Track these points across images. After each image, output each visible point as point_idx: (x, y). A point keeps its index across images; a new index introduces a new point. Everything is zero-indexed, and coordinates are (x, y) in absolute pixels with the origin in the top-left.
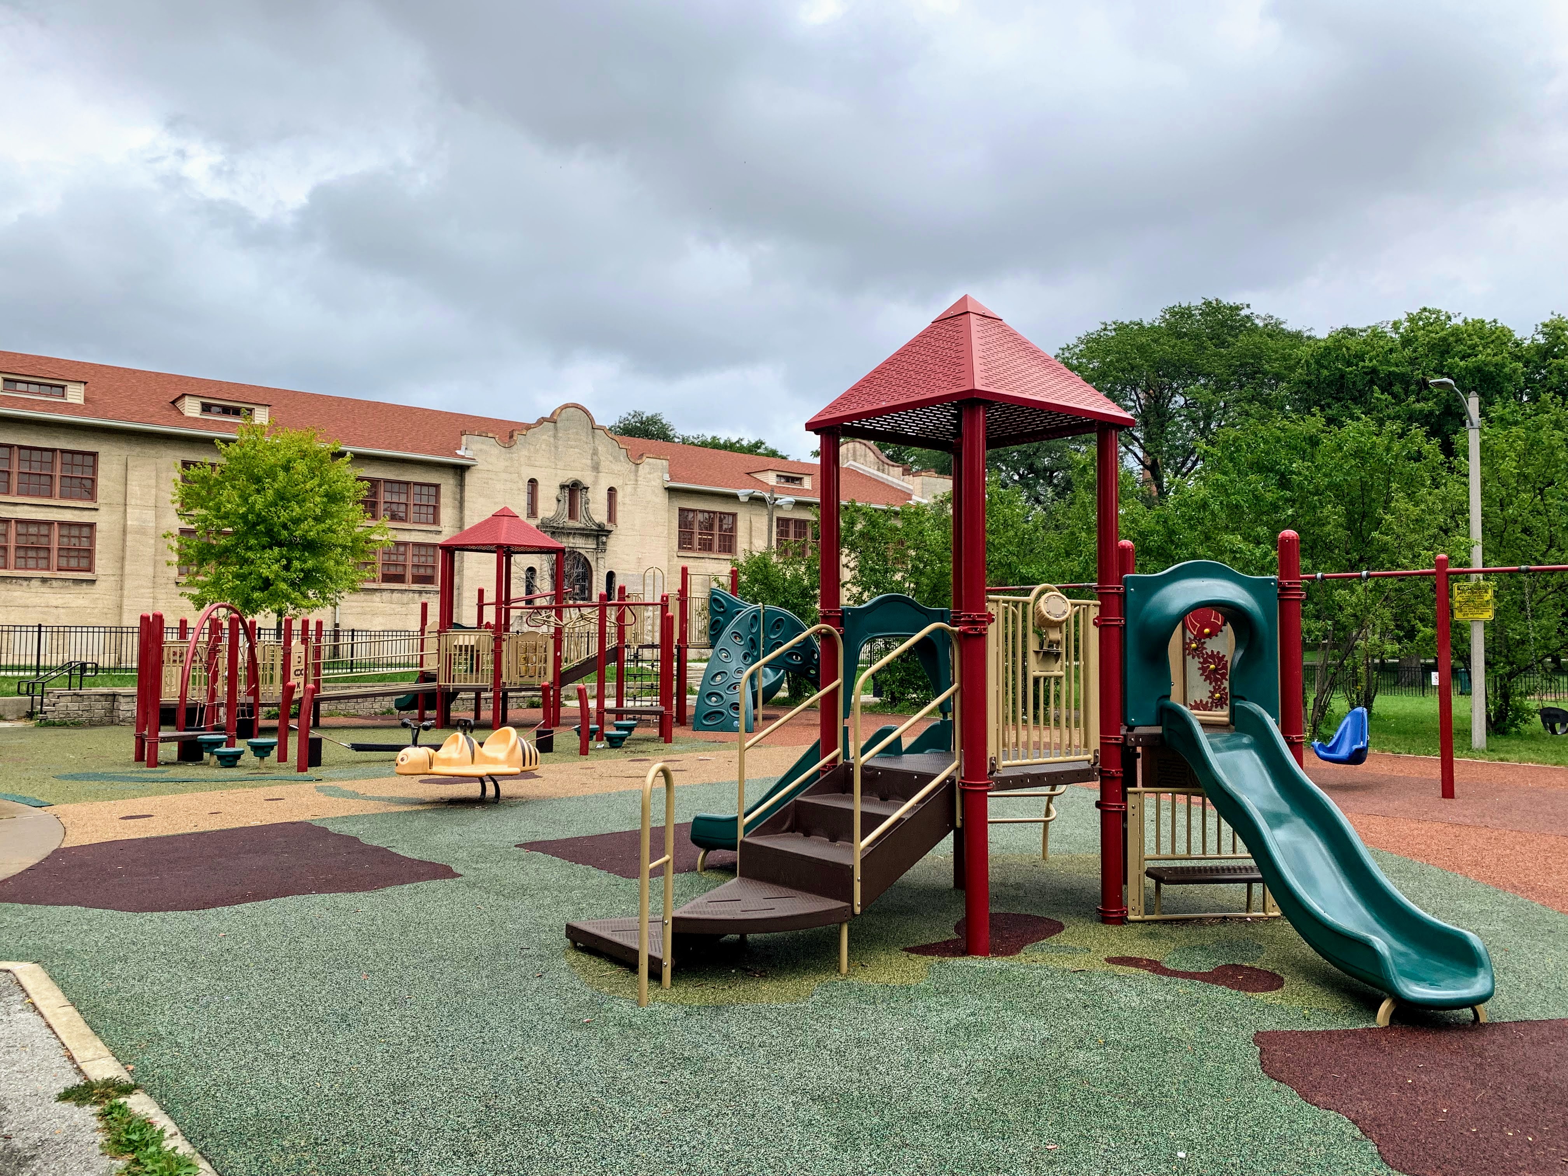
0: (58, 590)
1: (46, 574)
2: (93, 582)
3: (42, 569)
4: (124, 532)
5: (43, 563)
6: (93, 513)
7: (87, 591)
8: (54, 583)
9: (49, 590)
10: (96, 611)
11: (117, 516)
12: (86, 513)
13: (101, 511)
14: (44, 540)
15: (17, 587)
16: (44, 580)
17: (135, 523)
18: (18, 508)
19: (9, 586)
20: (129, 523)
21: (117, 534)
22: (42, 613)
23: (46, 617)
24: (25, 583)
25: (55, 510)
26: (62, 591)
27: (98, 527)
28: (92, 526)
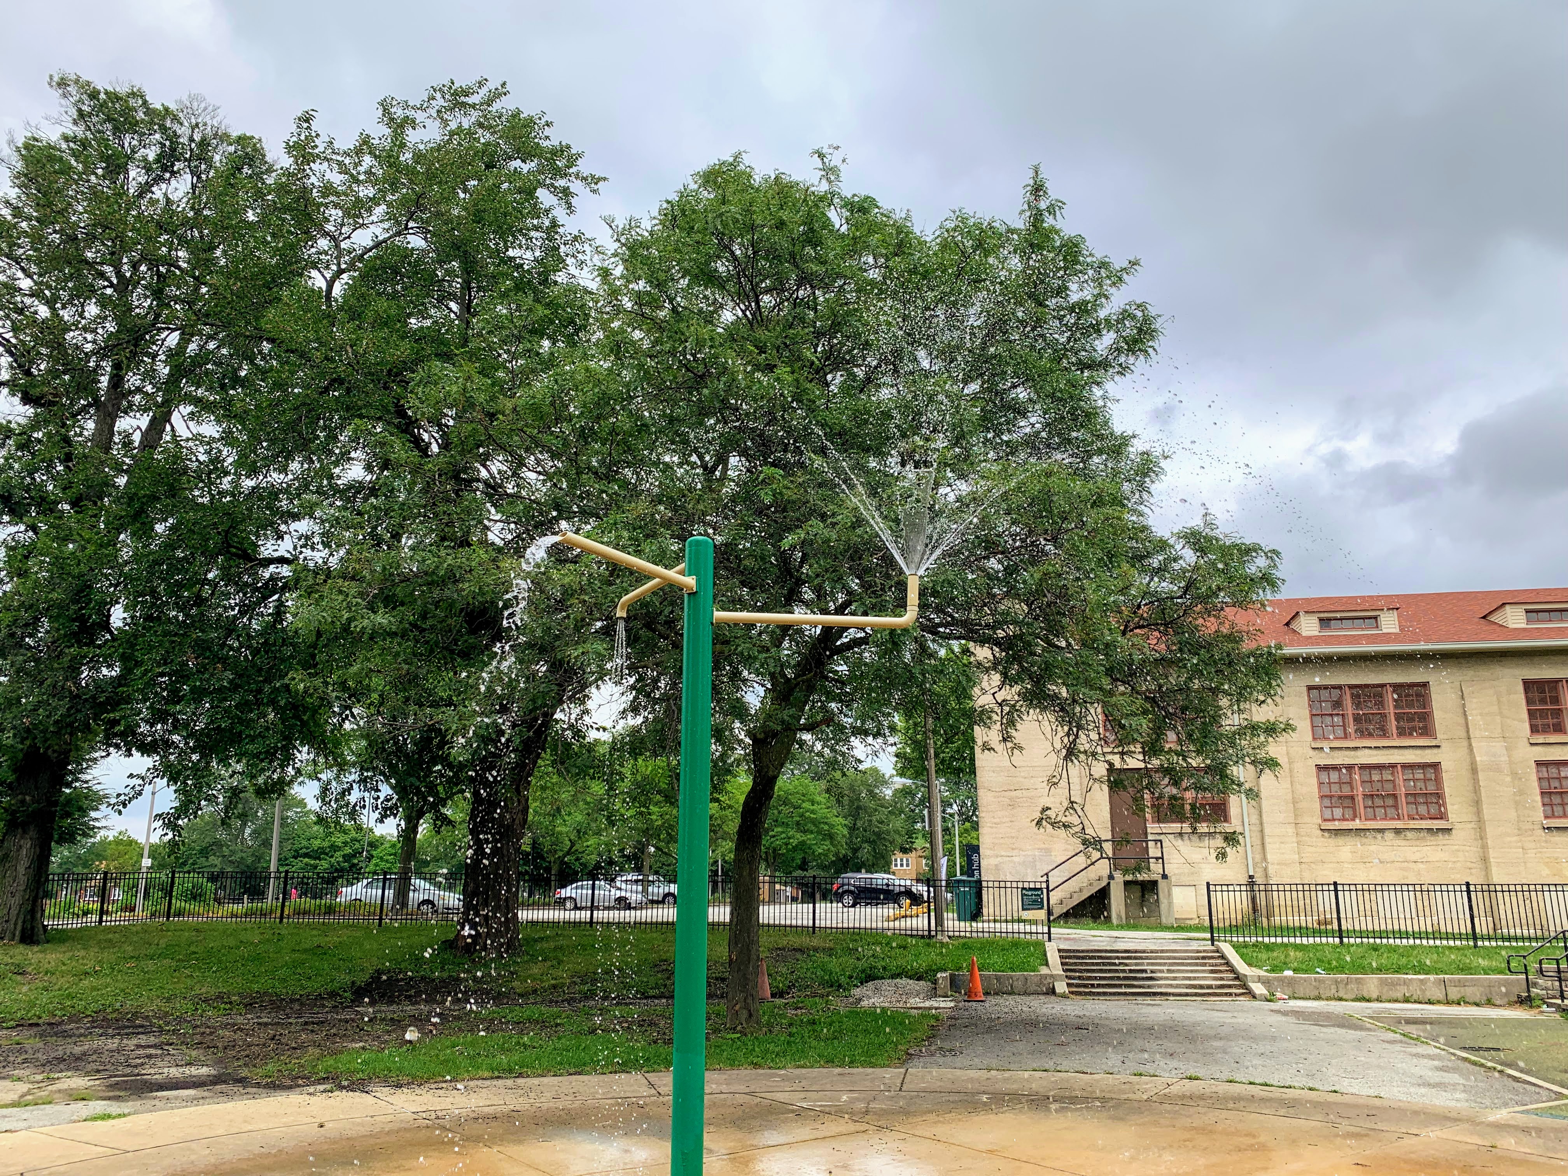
0: (1414, 843)
1: (1399, 824)
2: (1449, 830)
3: (1393, 819)
4: (1474, 770)
5: (1391, 812)
6: (1435, 751)
7: (1445, 842)
8: (1409, 834)
9: (1403, 843)
10: (1459, 864)
11: (1463, 752)
12: (1428, 751)
13: (1443, 749)
14: (1389, 786)
15: (1373, 841)
16: (1398, 831)
17: (1485, 758)
18: (1359, 753)
19: (1364, 840)
20: (1478, 759)
21: (1465, 773)
22: (1402, 869)
23: (1406, 874)
24: (1379, 836)
25: (1396, 751)
26: (1418, 843)
27: (1444, 766)
28: (1436, 766)
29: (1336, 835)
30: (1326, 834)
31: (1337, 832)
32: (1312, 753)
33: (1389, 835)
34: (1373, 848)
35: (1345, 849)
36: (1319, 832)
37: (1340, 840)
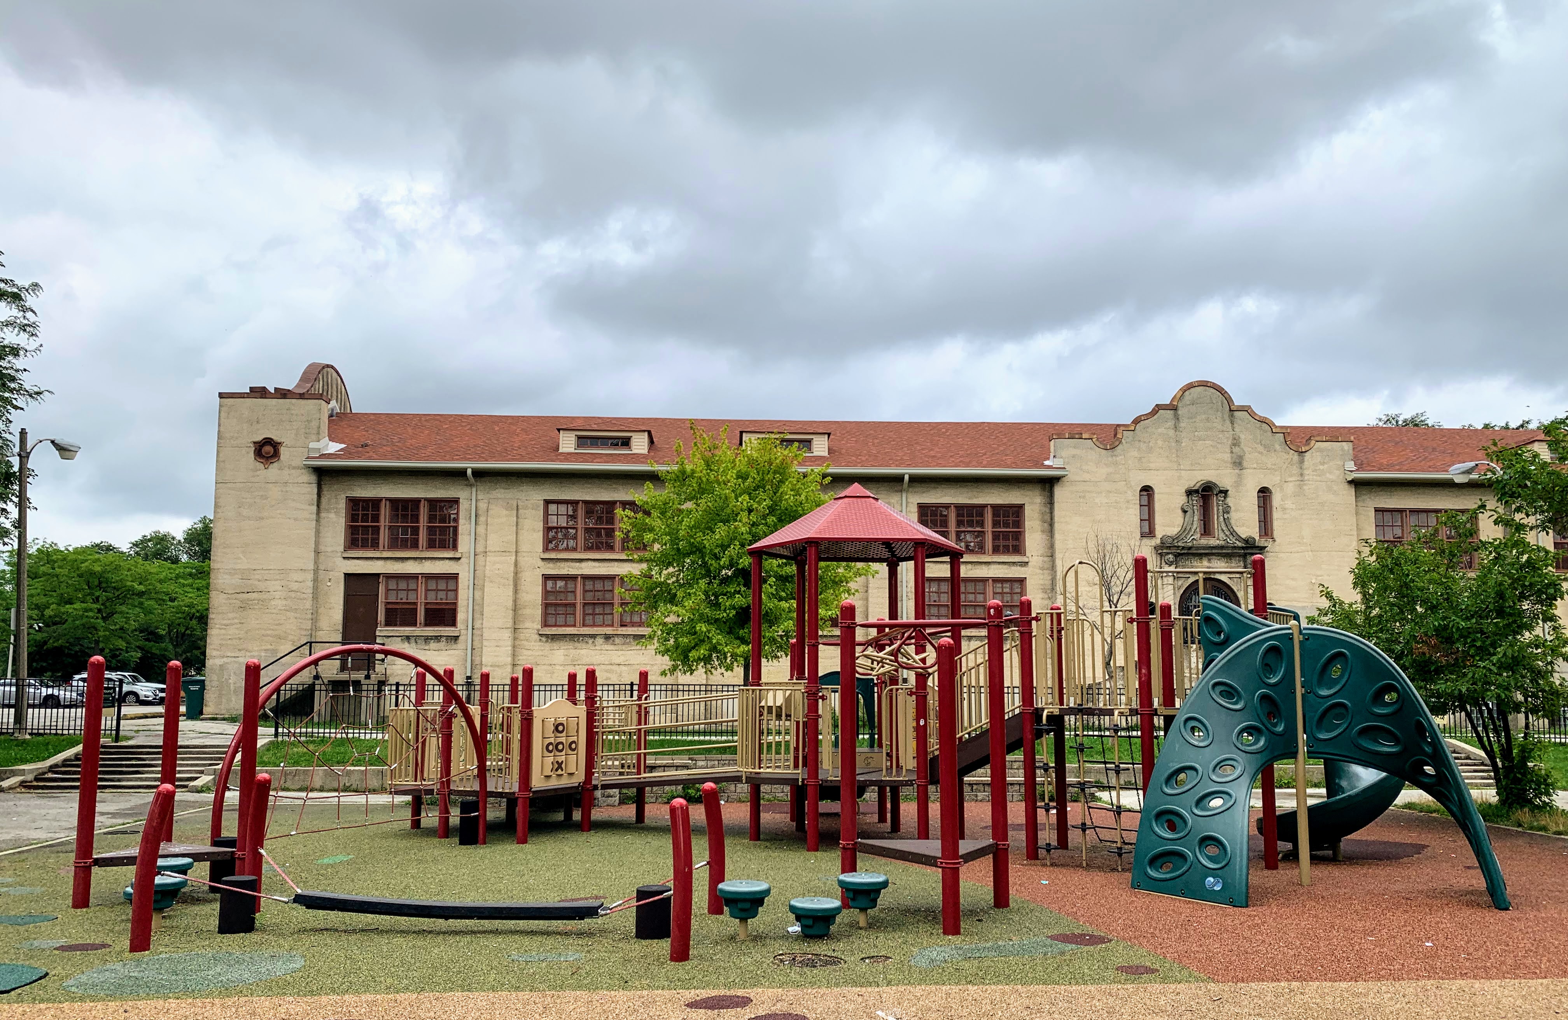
0: (620, 647)
1: (609, 631)
3: (605, 625)
5: (608, 619)
8: (617, 640)
9: (612, 647)
14: (608, 596)
16: (607, 637)
18: (584, 564)
19: (577, 644)
22: (607, 671)
23: (609, 675)
24: (590, 641)
25: (615, 564)
26: (624, 647)
29: (552, 639)
30: (544, 639)
31: (553, 638)
32: (541, 563)
33: (600, 641)
34: (583, 652)
35: (561, 652)
36: (537, 637)
37: (555, 645)
